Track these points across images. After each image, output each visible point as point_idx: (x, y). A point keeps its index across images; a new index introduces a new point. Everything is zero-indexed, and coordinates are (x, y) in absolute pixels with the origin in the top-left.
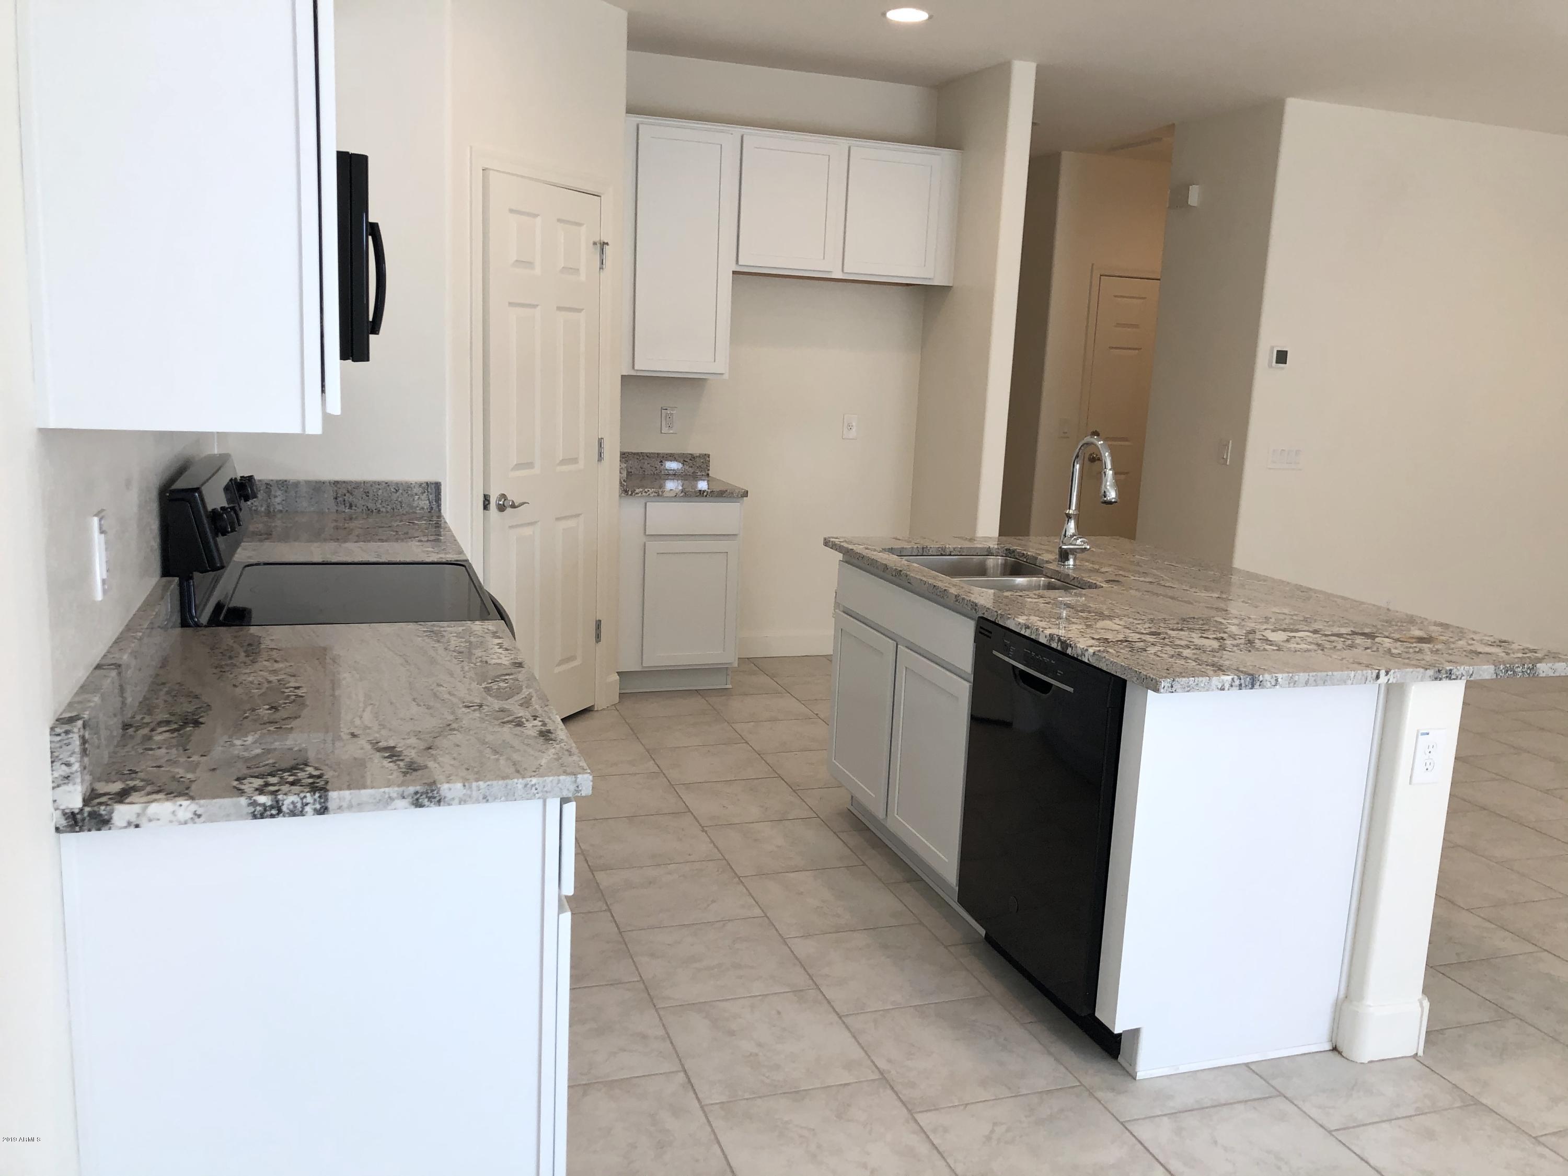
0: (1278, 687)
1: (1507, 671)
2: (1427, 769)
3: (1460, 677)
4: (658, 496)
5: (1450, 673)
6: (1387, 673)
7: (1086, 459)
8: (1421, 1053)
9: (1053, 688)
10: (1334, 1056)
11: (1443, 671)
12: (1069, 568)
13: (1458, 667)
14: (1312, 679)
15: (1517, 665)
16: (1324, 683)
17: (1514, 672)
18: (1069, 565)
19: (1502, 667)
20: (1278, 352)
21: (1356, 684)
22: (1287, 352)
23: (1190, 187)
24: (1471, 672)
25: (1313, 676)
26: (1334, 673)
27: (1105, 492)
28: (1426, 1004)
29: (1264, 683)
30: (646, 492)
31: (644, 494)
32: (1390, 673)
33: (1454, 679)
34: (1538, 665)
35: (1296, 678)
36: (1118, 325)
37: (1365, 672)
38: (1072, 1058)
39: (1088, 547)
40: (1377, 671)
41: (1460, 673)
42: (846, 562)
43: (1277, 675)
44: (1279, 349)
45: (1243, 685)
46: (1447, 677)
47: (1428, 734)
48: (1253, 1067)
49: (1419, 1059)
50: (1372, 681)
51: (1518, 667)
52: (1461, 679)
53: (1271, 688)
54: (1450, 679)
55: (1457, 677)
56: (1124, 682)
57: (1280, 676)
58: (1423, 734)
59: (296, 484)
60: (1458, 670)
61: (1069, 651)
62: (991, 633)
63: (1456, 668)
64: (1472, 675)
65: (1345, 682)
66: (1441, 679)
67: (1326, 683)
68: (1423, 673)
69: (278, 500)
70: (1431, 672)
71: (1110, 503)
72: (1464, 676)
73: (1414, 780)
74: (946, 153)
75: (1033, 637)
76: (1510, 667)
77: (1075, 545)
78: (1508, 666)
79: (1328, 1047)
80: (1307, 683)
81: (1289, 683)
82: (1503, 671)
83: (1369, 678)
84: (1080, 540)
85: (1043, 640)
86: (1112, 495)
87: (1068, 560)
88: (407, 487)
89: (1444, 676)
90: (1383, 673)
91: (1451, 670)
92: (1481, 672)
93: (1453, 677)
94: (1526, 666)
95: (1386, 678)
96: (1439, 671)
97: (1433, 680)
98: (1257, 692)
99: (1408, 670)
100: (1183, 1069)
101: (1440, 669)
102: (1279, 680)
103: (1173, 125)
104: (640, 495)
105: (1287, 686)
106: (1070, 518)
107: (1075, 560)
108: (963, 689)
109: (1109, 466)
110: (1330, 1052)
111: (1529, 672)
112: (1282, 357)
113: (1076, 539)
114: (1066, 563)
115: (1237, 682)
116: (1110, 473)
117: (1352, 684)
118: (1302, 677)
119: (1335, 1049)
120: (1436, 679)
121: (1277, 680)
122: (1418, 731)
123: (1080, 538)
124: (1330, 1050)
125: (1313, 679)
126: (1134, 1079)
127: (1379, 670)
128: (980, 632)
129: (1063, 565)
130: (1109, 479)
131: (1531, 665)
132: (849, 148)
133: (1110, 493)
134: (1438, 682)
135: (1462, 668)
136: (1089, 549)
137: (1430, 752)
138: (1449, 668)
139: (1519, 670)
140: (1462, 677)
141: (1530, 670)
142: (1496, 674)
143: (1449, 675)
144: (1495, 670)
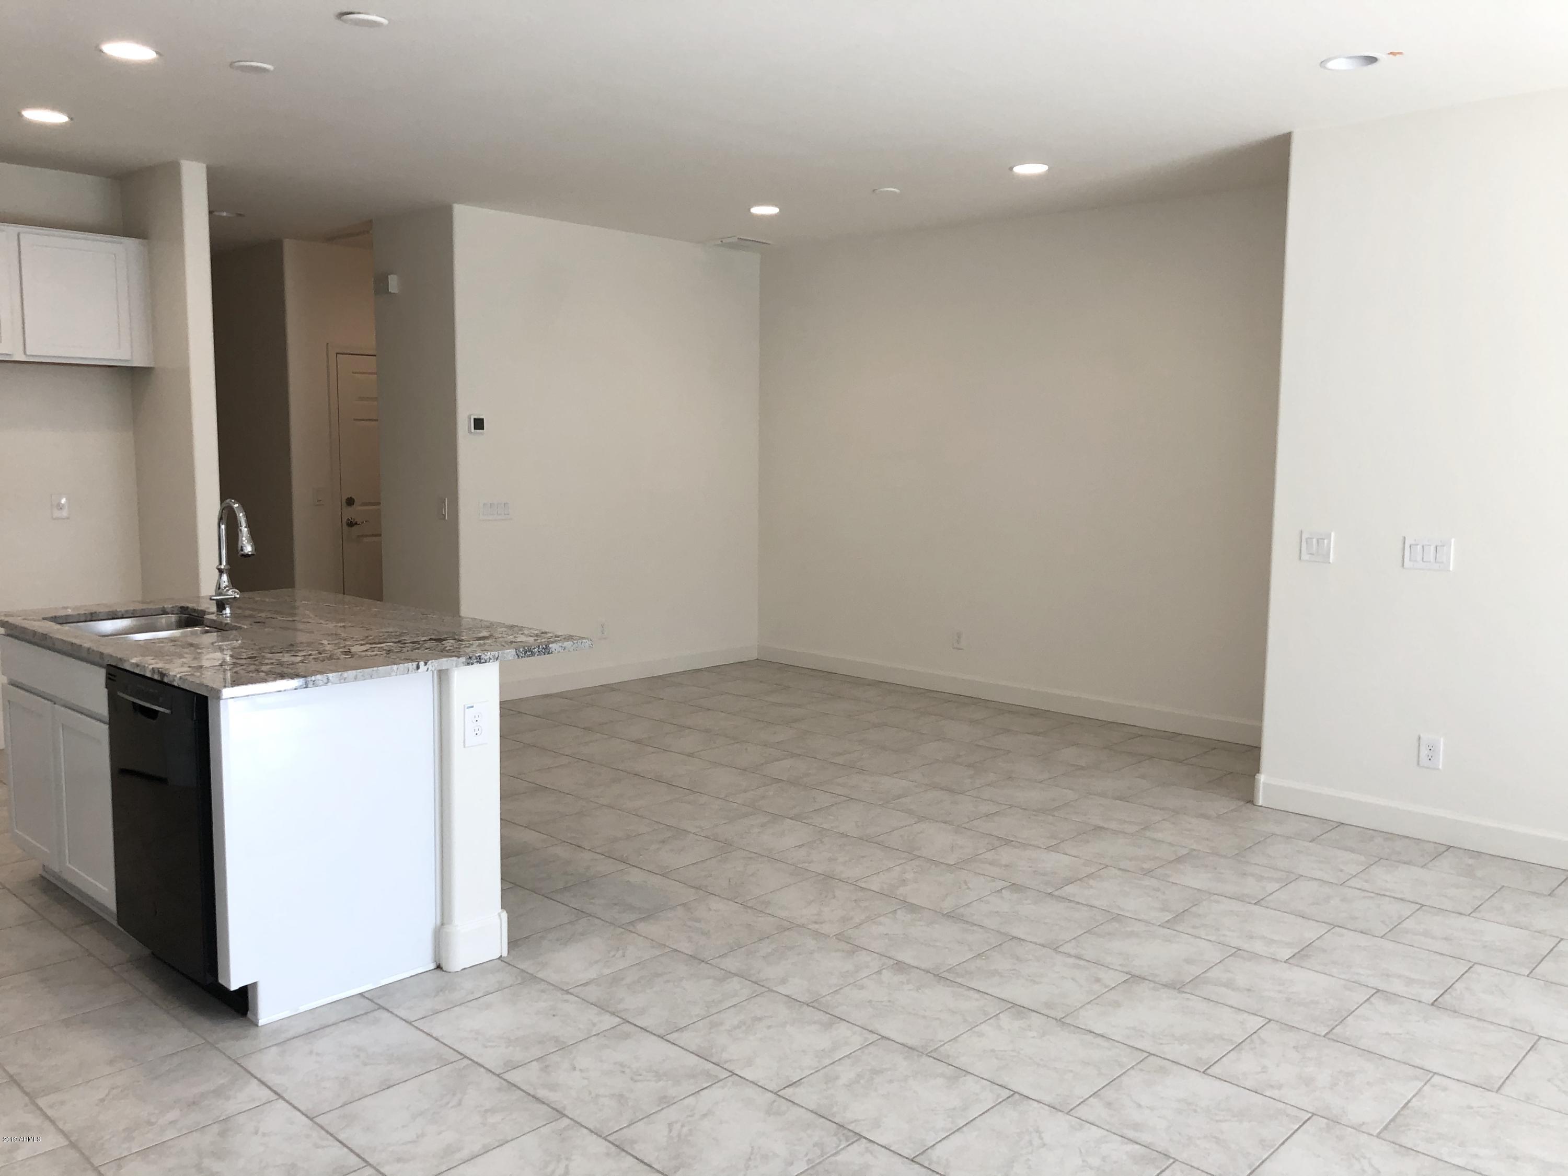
0: (329, 684)
1: (526, 652)
2: (477, 734)
3: (488, 661)
5: (480, 659)
6: (426, 664)
7: (345, 524)
8: (505, 954)
9: (159, 714)
10: (438, 972)
11: (474, 658)
12: (227, 617)
13: (486, 654)
16: (371, 677)
17: (532, 652)
18: (226, 614)
19: (521, 650)
20: (475, 419)
21: (400, 675)
22: (483, 419)
23: (389, 277)
24: (497, 656)
25: (360, 672)
26: (379, 668)
27: (242, 547)
28: (505, 915)
29: (317, 682)
32: (428, 664)
33: (484, 663)
34: (550, 646)
35: (345, 675)
36: (361, 399)
37: (406, 665)
38: (204, 1024)
39: (238, 596)
40: (417, 663)
41: (488, 657)
42: (8, 635)
43: (327, 675)
44: (476, 417)
46: (477, 662)
47: (472, 707)
48: (366, 995)
49: (503, 959)
50: (414, 672)
51: (534, 648)
52: (489, 662)
53: (323, 685)
54: (480, 663)
55: (486, 661)
56: (206, 698)
57: (330, 675)
58: (468, 708)
60: (486, 655)
61: (166, 680)
62: (115, 676)
63: (484, 654)
64: (498, 658)
65: (390, 675)
66: (472, 664)
67: (373, 677)
68: (456, 661)
70: (463, 659)
71: (247, 556)
72: (490, 659)
73: (466, 745)
74: (130, 243)
75: (142, 673)
76: (528, 648)
77: (228, 595)
78: (526, 648)
79: (432, 966)
80: (356, 679)
81: (340, 680)
82: (523, 652)
83: (410, 670)
84: (231, 590)
85: (149, 675)
86: (248, 549)
87: (224, 609)
89: (475, 661)
90: (422, 664)
91: (480, 656)
92: (505, 655)
93: (482, 661)
94: (540, 647)
95: (426, 668)
96: (470, 658)
97: (466, 665)
98: (310, 690)
99: (444, 659)
100: (303, 1009)
101: (471, 656)
102: (330, 678)
103: (371, 221)
105: (338, 682)
106: (223, 572)
107: (231, 608)
108: (102, 732)
109: (244, 524)
110: (436, 970)
111: (543, 651)
112: (479, 424)
113: (228, 590)
114: (224, 612)
116: (245, 530)
117: (396, 675)
118: (352, 673)
119: (439, 967)
120: (468, 664)
121: (328, 679)
122: (464, 706)
123: (232, 589)
124: (435, 969)
125: (361, 674)
126: (257, 1025)
127: (419, 662)
128: (110, 679)
129: (222, 615)
130: (245, 535)
131: (544, 646)
132: (18, 235)
133: (246, 547)
134: (471, 666)
135: (489, 653)
136: (239, 598)
137: (477, 721)
138: (479, 654)
139: (536, 650)
140: (491, 661)
141: (545, 649)
142: (517, 655)
143: (479, 660)
144: (516, 652)
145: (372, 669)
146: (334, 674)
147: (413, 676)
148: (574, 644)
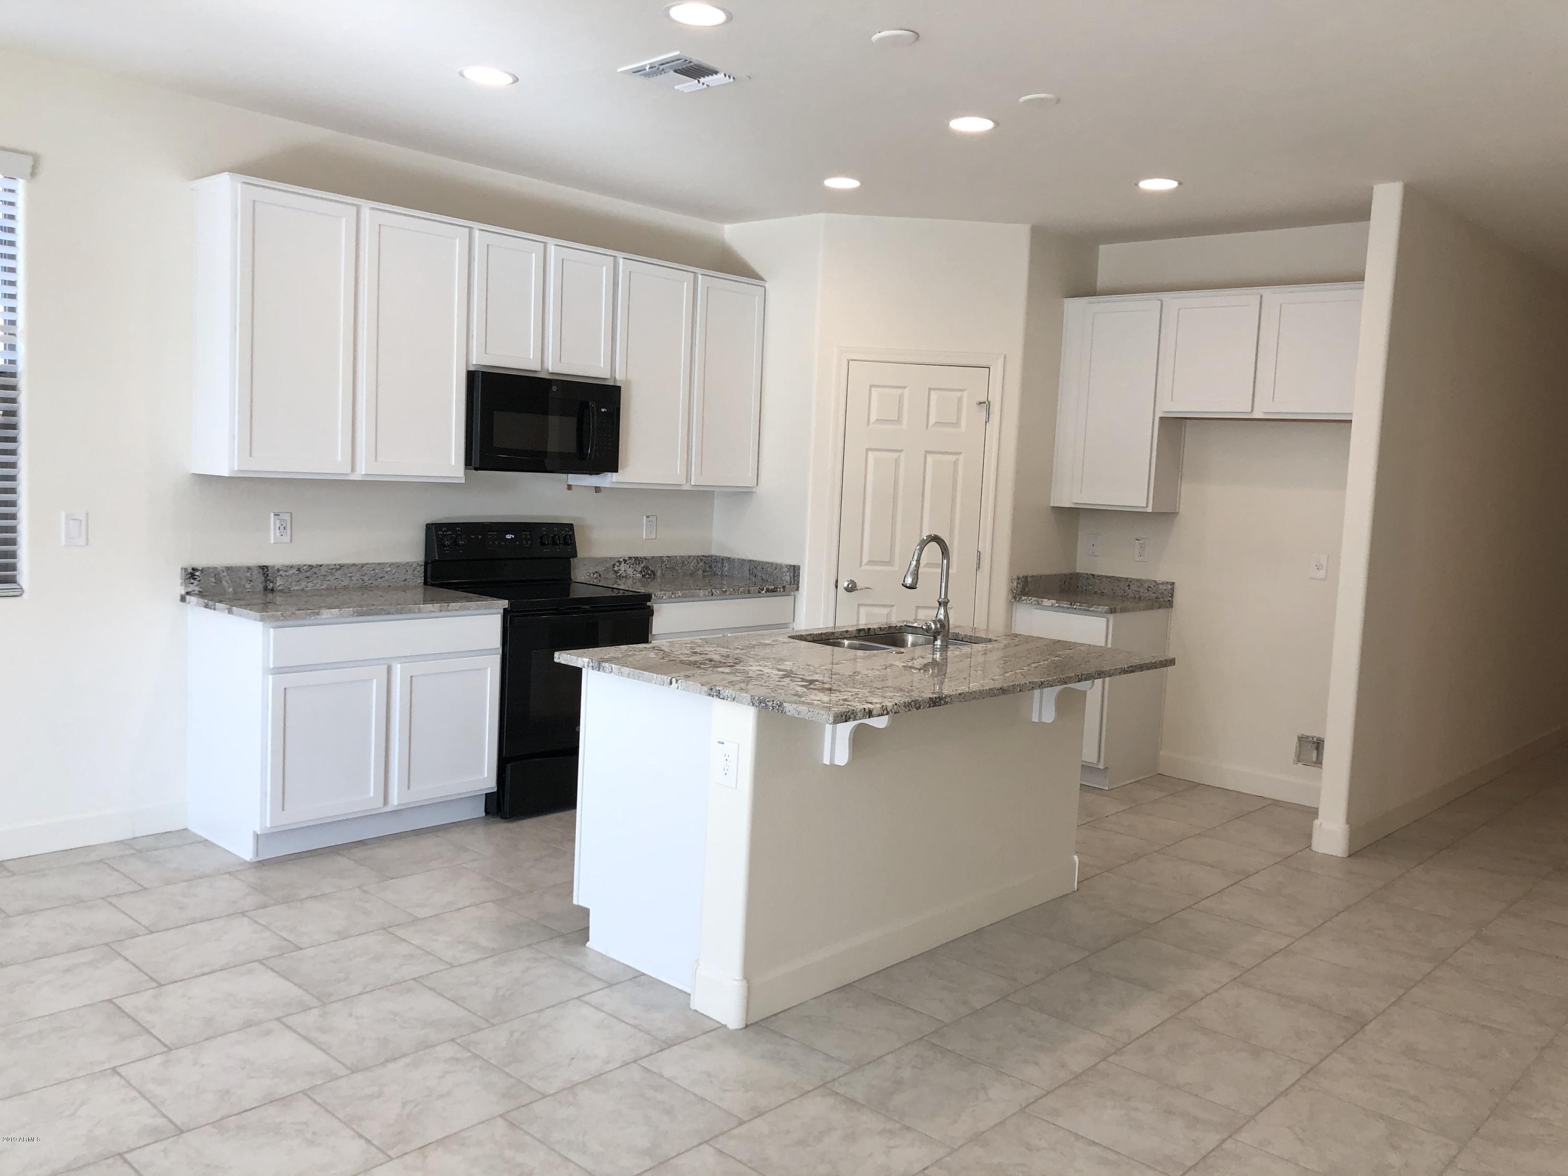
0: (613, 673)
1: (761, 703)
3: (726, 698)
4: (1038, 604)
5: (719, 693)
11: (714, 690)
14: (631, 673)
15: (768, 700)
17: (766, 704)
19: (756, 698)
24: (734, 697)
25: (632, 671)
29: (605, 669)
30: (1029, 600)
31: (1028, 602)
33: (722, 699)
34: (785, 704)
35: (622, 670)
37: (665, 677)
40: (672, 678)
41: (726, 694)
45: (594, 667)
46: (717, 695)
47: (724, 742)
50: (668, 686)
51: (768, 701)
54: (719, 697)
55: (724, 698)
57: (614, 666)
58: (720, 743)
59: (734, 559)
63: (724, 690)
68: (700, 687)
69: (726, 569)
70: (705, 688)
72: (728, 698)
76: (763, 699)
78: (761, 698)
80: (628, 676)
82: (758, 701)
83: (665, 683)
88: (777, 567)
89: (715, 694)
90: (674, 680)
91: (719, 691)
92: (743, 699)
93: (721, 696)
94: (775, 702)
95: (676, 686)
96: (711, 689)
97: (707, 695)
98: (601, 673)
99: (691, 682)
102: (613, 669)
104: (1025, 601)
111: (777, 708)
115: (591, 664)
120: (710, 695)
121: (612, 669)
125: (633, 673)
131: (779, 702)
134: (711, 698)
135: (728, 691)
138: (720, 689)
139: (770, 704)
140: (728, 699)
141: (779, 706)
142: (752, 702)
143: (719, 695)
144: (751, 699)
145: (639, 671)
146: (616, 666)
147: (666, 688)
148: (809, 711)
